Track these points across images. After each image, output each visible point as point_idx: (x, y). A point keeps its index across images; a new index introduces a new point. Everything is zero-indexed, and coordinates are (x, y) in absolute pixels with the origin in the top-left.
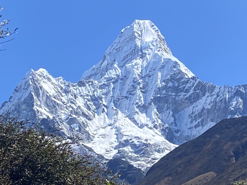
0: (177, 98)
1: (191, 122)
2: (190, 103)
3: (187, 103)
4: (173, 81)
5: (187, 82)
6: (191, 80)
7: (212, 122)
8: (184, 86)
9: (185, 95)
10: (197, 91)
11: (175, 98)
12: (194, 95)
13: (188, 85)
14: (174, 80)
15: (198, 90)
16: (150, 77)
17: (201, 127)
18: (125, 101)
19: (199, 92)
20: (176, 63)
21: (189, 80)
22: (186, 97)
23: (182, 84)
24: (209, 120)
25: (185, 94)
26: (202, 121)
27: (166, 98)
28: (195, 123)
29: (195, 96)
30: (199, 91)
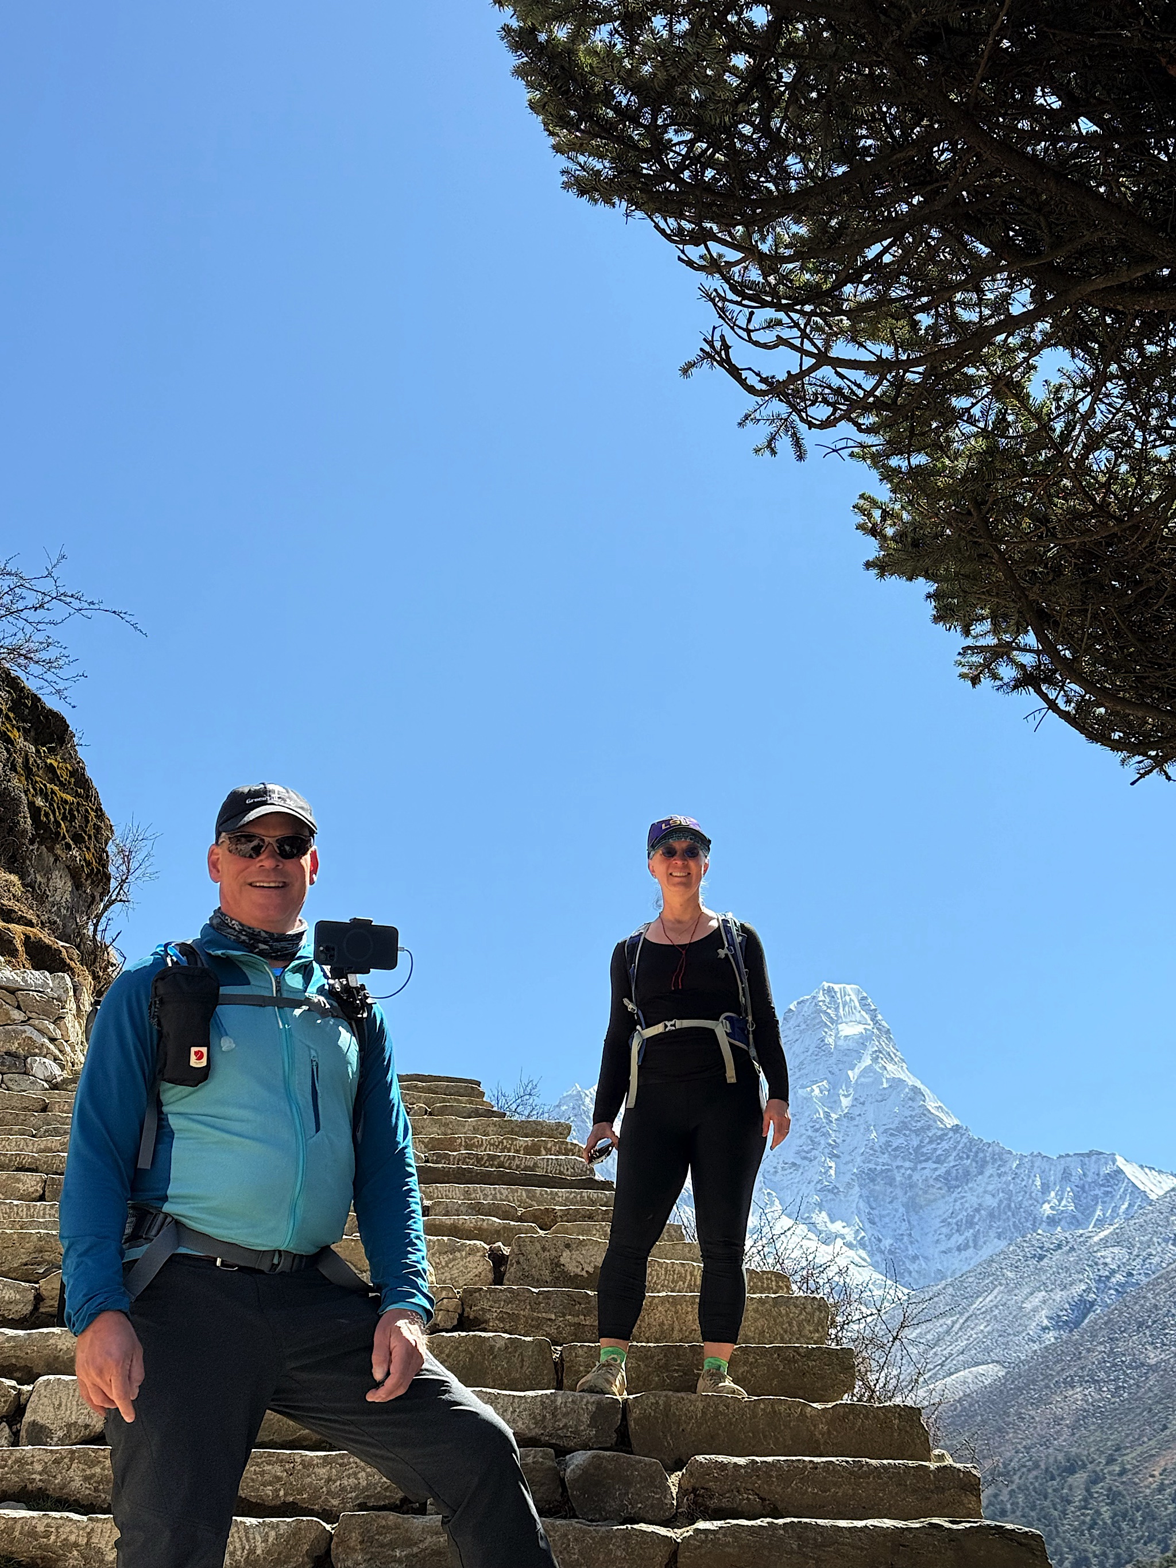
0: (916, 1177)
1: (949, 1237)
2: (946, 1188)
3: (940, 1188)
4: (907, 1132)
5: (941, 1138)
6: (951, 1134)
7: (999, 1239)
8: (933, 1146)
9: (936, 1169)
10: (965, 1161)
11: (910, 1177)
12: (957, 1170)
13: (945, 1145)
14: (910, 1130)
15: (968, 1157)
16: (852, 1119)
17: (971, 1250)
18: (791, 1173)
19: (971, 1164)
20: (915, 1090)
21: (946, 1135)
22: (937, 1173)
23: (931, 1142)
24: (992, 1234)
25: (935, 1166)
26: (975, 1237)
27: (889, 1174)
28: (958, 1239)
29: (960, 1171)
30: (969, 1161)
